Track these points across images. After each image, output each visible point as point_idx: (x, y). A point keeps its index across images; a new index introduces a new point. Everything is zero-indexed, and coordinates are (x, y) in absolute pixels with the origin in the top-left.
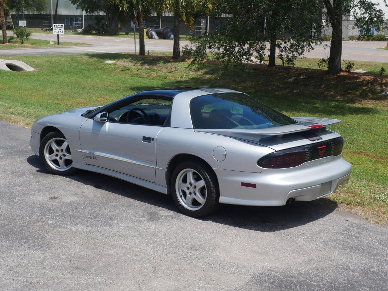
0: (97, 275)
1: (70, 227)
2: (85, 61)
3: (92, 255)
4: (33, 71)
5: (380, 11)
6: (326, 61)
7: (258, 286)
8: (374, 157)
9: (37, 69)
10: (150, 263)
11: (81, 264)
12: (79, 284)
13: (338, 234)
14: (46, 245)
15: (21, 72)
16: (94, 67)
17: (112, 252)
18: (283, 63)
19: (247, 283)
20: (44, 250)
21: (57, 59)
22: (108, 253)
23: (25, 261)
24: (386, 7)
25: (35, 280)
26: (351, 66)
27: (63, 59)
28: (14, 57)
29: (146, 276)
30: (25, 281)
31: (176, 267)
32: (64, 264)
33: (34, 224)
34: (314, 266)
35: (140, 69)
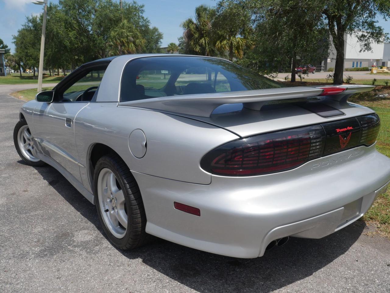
5: (379, 28)
6: (332, 76)
18: (301, 79)
24: (386, 21)
26: (350, 79)
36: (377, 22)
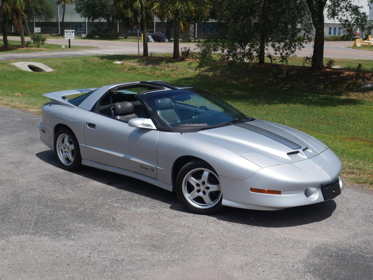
0: (174, 252)
1: (134, 209)
2: (96, 62)
3: (163, 234)
4: (52, 72)
5: (364, 14)
6: (310, 59)
7: (319, 259)
8: (369, 142)
9: (56, 70)
10: (216, 240)
11: (155, 242)
12: (160, 261)
13: (371, 210)
14: (119, 226)
15: (42, 73)
16: (105, 67)
17: (179, 230)
18: (271, 61)
19: (308, 256)
20: (119, 230)
21: (71, 60)
22: (176, 231)
23: (106, 241)
25: (120, 258)
26: (332, 63)
27: (77, 61)
28: (34, 59)
29: (217, 252)
30: (111, 259)
31: (241, 244)
32: (141, 243)
33: (101, 207)
34: (360, 240)
35: (145, 69)
36: (361, 7)
